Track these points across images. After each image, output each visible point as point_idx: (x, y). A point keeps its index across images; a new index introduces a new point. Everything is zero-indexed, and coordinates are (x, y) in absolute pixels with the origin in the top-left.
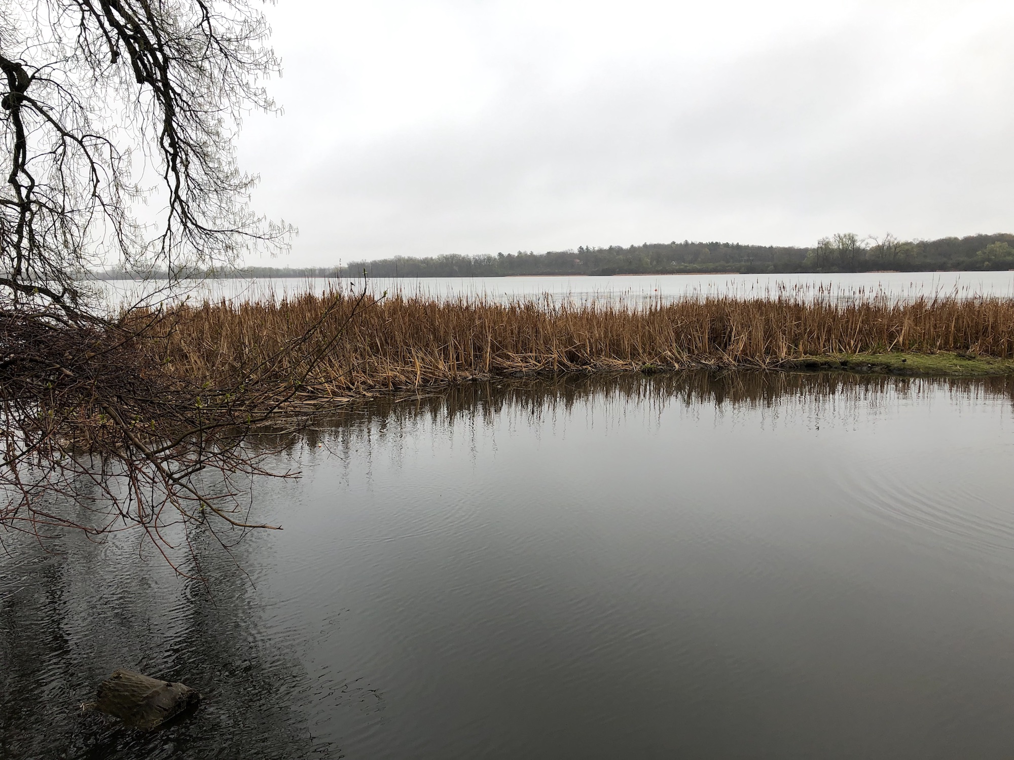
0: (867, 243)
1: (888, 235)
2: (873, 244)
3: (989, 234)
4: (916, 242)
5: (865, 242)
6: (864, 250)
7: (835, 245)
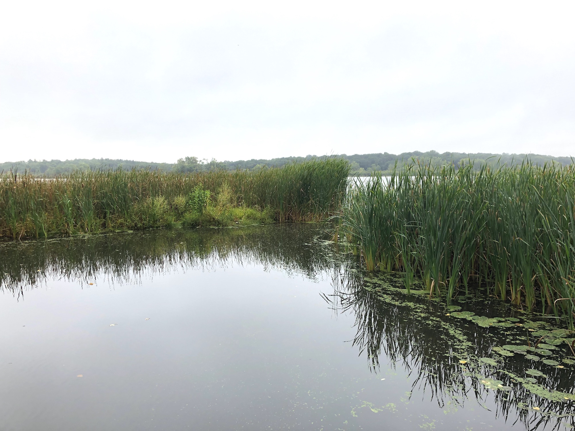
0: (203, 163)
1: (213, 158)
2: (205, 163)
3: (257, 160)
7: (186, 163)
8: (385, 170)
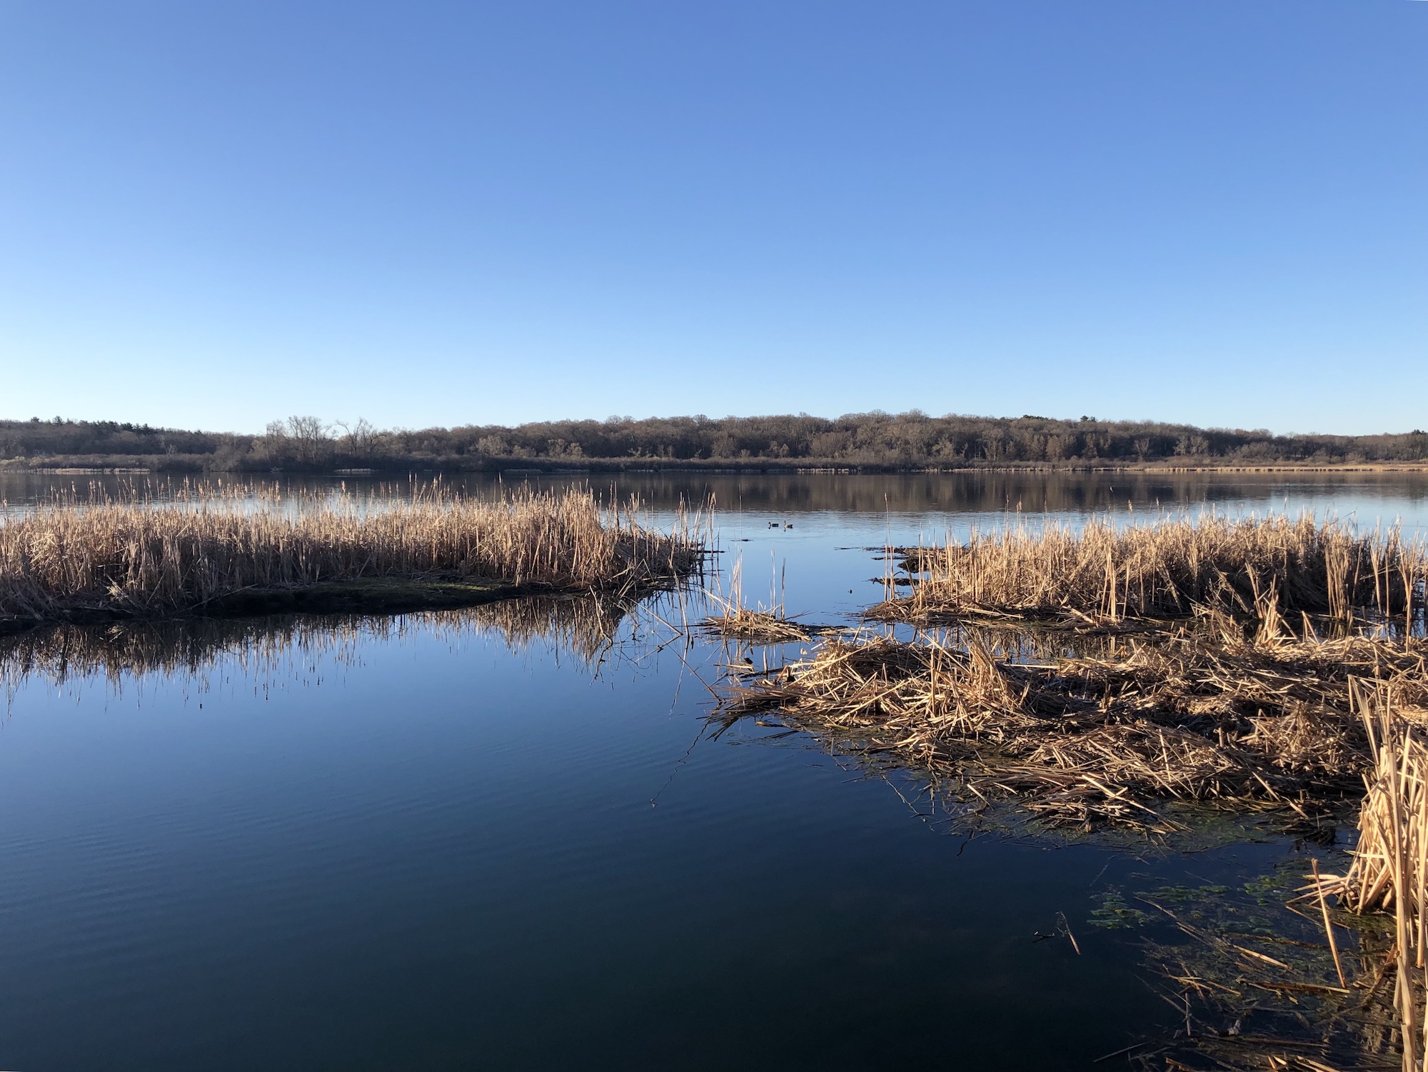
0: (335, 432)
1: (361, 421)
2: (342, 433)
4: (397, 433)
5: (333, 428)
6: (331, 440)
7: (290, 433)
8: (804, 457)
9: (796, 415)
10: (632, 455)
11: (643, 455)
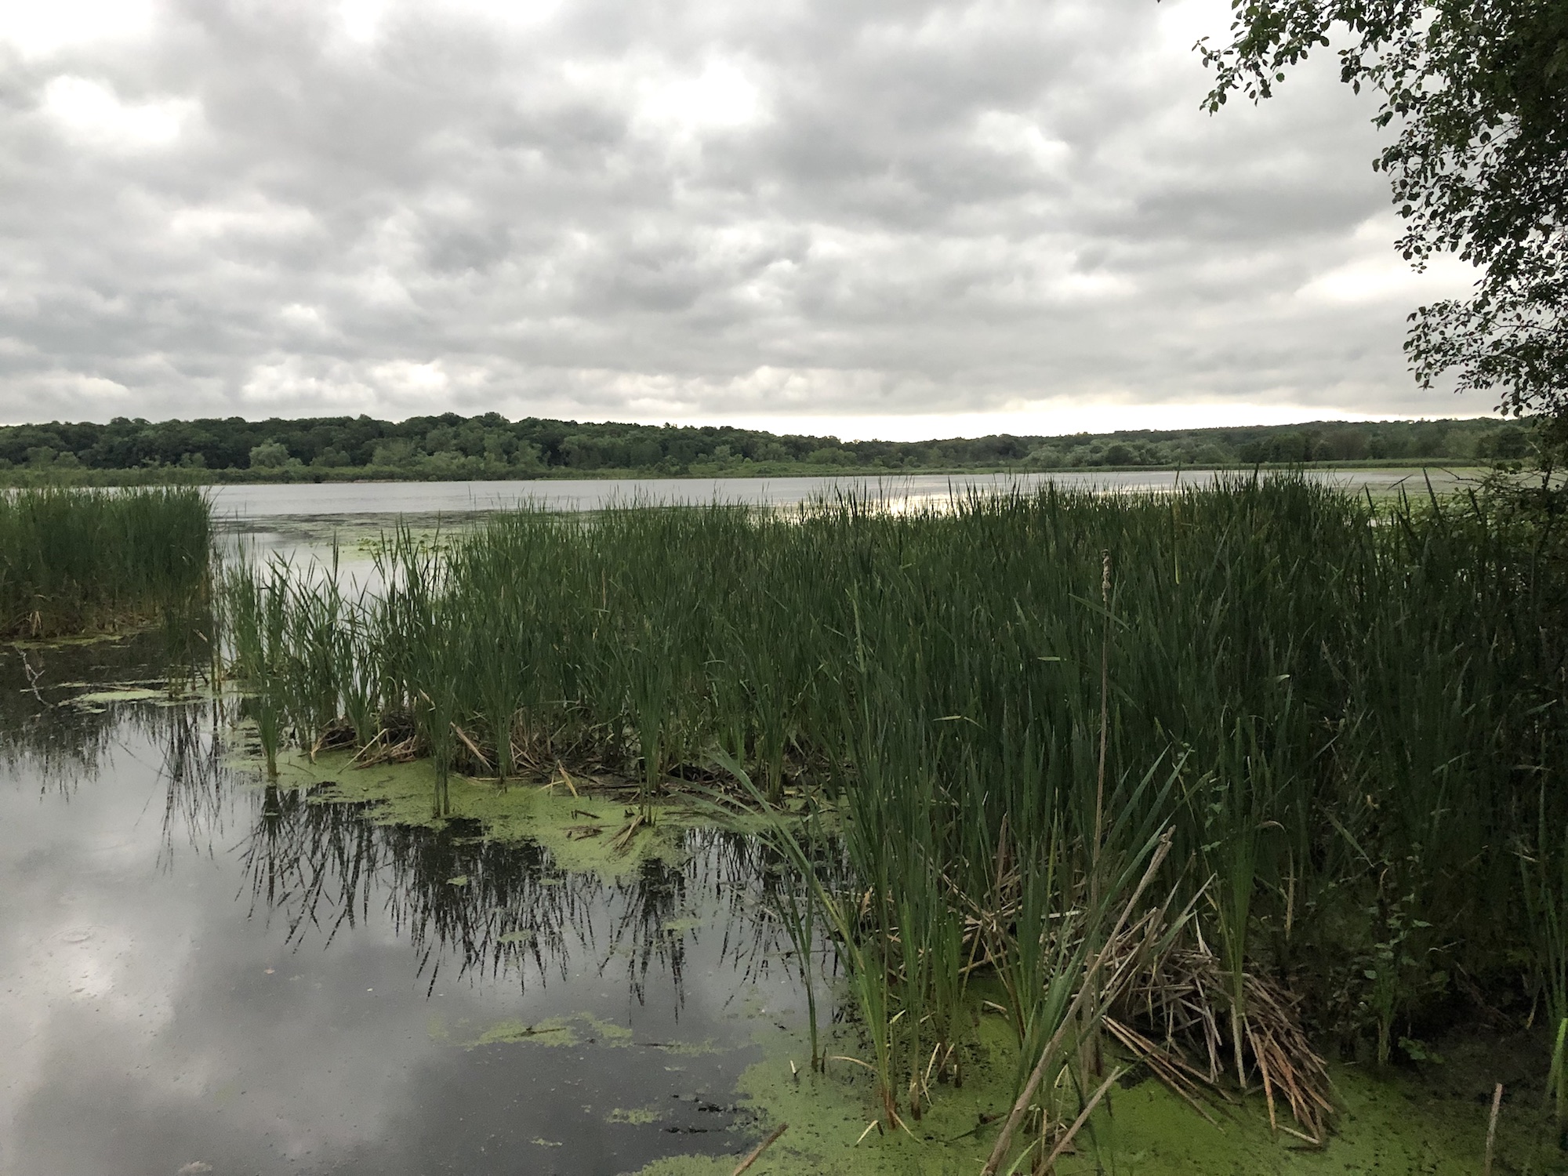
8: (364, 463)
9: (356, 417)
10: (145, 465)
11: (162, 465)
